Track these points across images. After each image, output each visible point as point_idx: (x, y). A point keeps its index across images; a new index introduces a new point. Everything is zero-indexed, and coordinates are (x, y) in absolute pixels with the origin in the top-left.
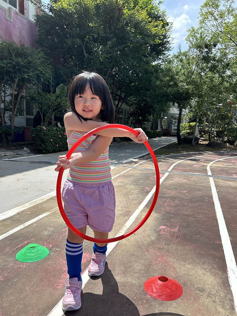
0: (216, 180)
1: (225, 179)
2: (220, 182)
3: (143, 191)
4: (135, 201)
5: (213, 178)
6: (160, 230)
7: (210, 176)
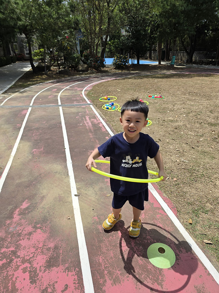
0: (63, 108)
1: (69, 106)
2: (66, 110)
3: (15, 128)
4: (13, 138)
5: (62, 107)
6: (33, 152)
7: (60, 106)
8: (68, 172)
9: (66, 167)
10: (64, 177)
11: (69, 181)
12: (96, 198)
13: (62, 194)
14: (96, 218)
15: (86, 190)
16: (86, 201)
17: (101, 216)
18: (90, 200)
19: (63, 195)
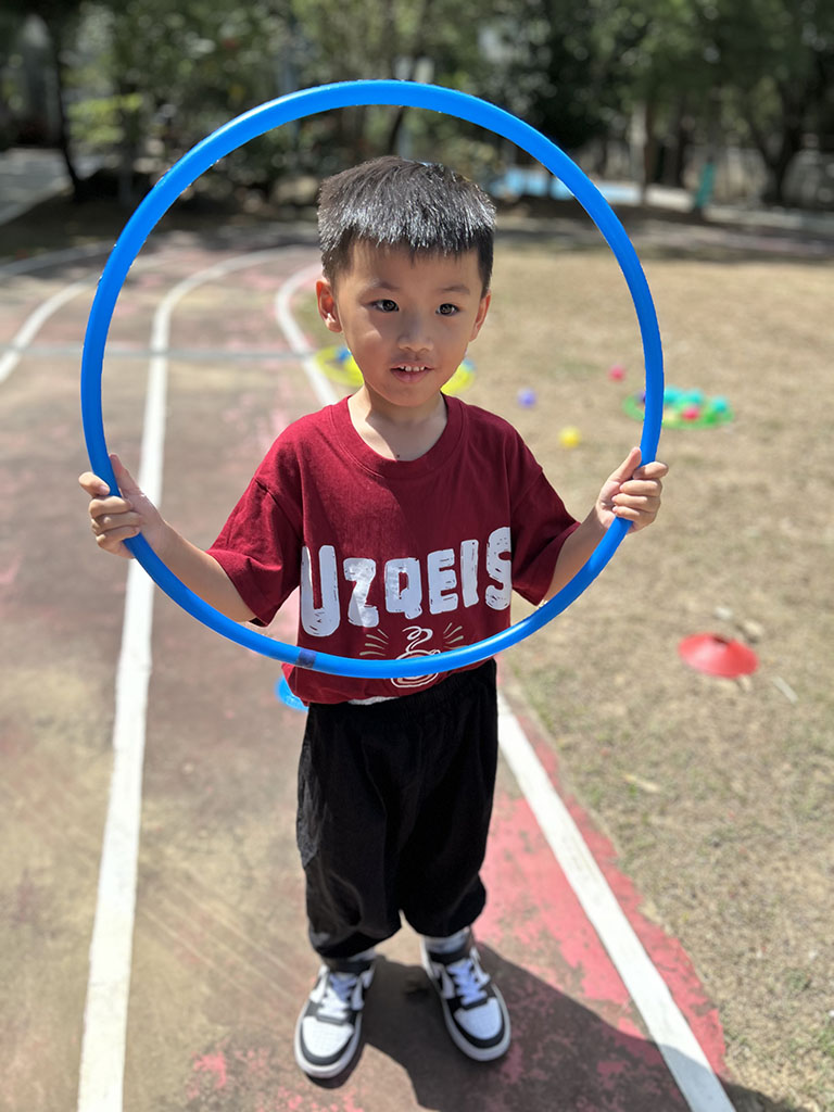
5: (167, 361)
7: (158, 354)
8: (111, 724)
9: (108, 693)
10: (82, 751)
11: (104, 783)
12: (244, 908)
13: (41, 871)
14: (217, 1062)
15: (193, 850)
16: (179, 926)
17: (251, 1054)
18: (207, 921)
19: (48, 880)
